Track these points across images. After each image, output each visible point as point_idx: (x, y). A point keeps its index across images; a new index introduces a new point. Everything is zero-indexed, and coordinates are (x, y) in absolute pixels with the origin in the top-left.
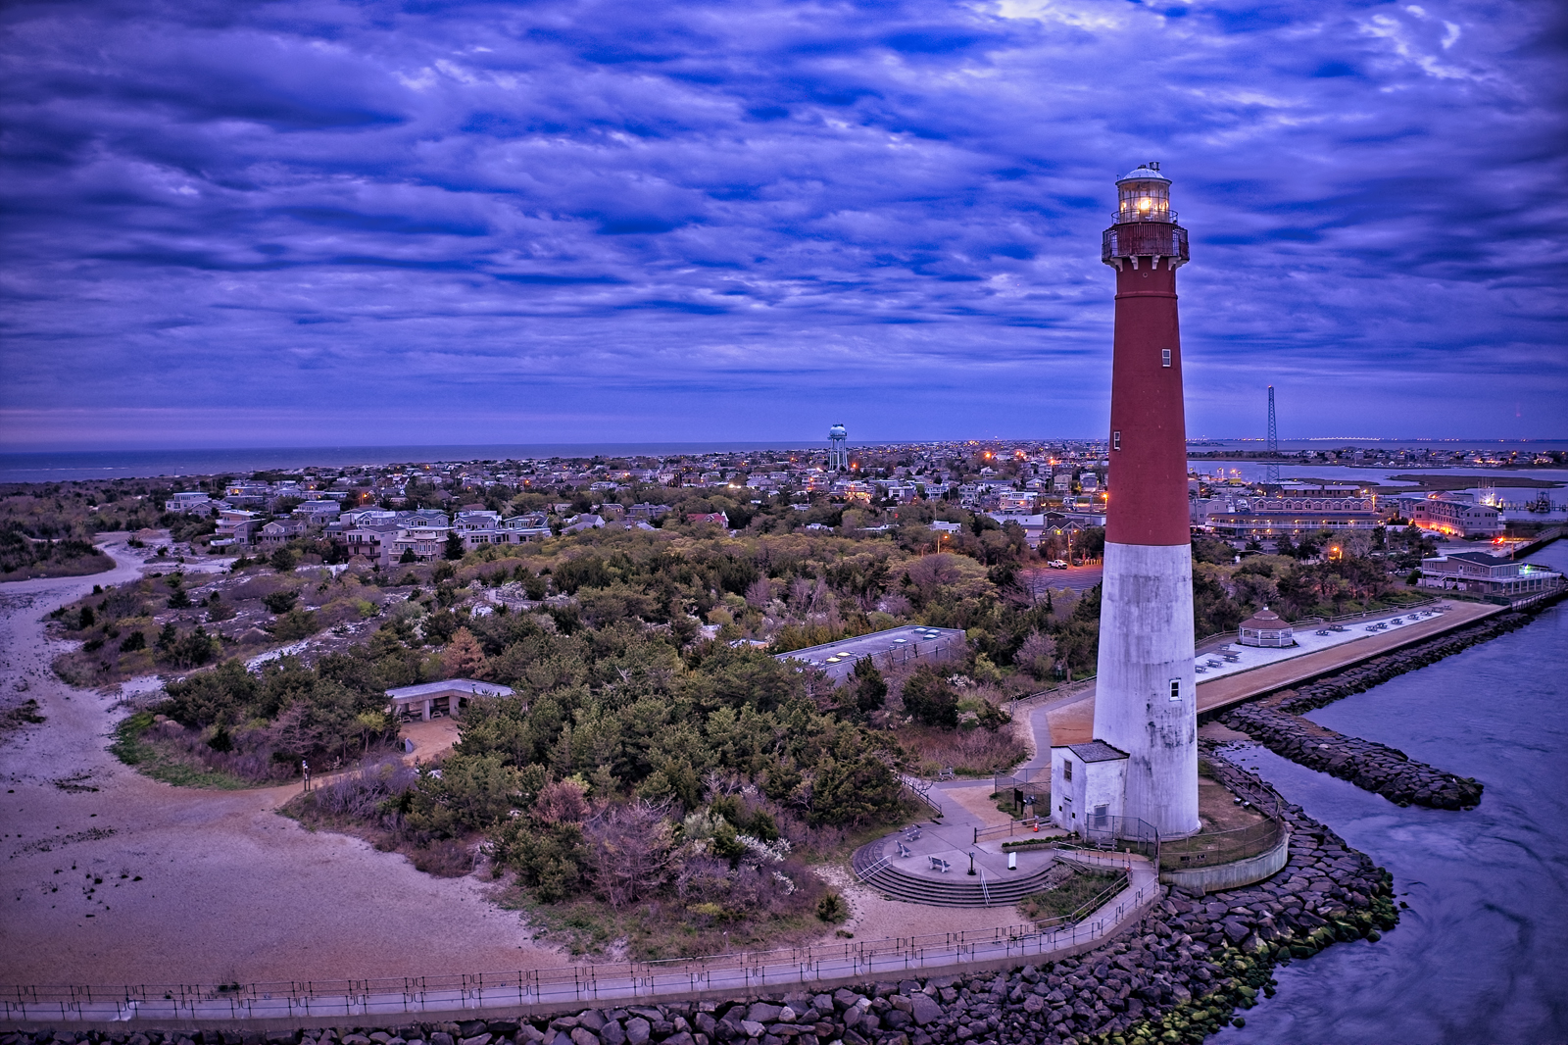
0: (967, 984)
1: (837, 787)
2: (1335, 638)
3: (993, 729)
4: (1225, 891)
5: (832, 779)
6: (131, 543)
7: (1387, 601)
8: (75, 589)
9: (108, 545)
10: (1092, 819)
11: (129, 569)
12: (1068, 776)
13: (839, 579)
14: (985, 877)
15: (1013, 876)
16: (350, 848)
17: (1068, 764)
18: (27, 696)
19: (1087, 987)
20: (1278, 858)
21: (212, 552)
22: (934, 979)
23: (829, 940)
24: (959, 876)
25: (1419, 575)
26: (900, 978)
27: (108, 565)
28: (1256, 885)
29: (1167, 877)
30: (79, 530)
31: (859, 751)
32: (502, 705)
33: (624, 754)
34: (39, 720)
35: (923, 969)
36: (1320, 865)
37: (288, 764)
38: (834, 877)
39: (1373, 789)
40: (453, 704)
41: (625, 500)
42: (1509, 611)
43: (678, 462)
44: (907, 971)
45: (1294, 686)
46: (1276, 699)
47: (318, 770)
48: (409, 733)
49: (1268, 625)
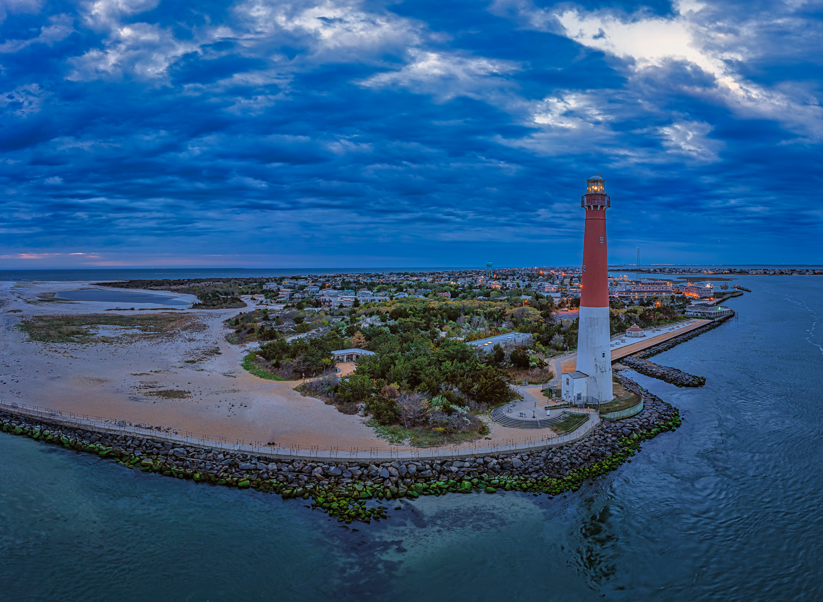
0: (532, 454)
1: (487, 389)
2: (657, 333)
3: (541, 368)
4: (622, 419)
5: (485, 386)
6: (252, 299)
7: (675, 320)
8: (233, 313)
9: (245, 298)
10: (576, 398)
11: (251, 307)
12: (568, 383)
13: (488, 316)
14: (538, 418)
15: (548, 418)
16: (317, 403)
17: (568, 379)
18: (216, 346)
19: (575, 453)
20: (639, 408)
21: (277, 303)
22: (520, 453)
23: (482, 440)
24: (530, 418)
25: (685, 311)
26: (508, 453)
27: (245, 305)
28: (633, 416)
29: (602, 416)
30: (236, 294)
31: (495, 376)
32: (370, 358)
33: (412, 376)
34: (220, 354)
35: (516, 450)
36: (654, 408)
37: (297, 374)
38: (484, 419)
39: (670, 382)
40: (354, 357)
41: (415, 287)
42: (714, 322)
43: (434, 274)
44: (510, 451)
45: (644, 350)
46: (638, 355)
47: (307, 376)
48: (339, 366)
49: (636, 330)
